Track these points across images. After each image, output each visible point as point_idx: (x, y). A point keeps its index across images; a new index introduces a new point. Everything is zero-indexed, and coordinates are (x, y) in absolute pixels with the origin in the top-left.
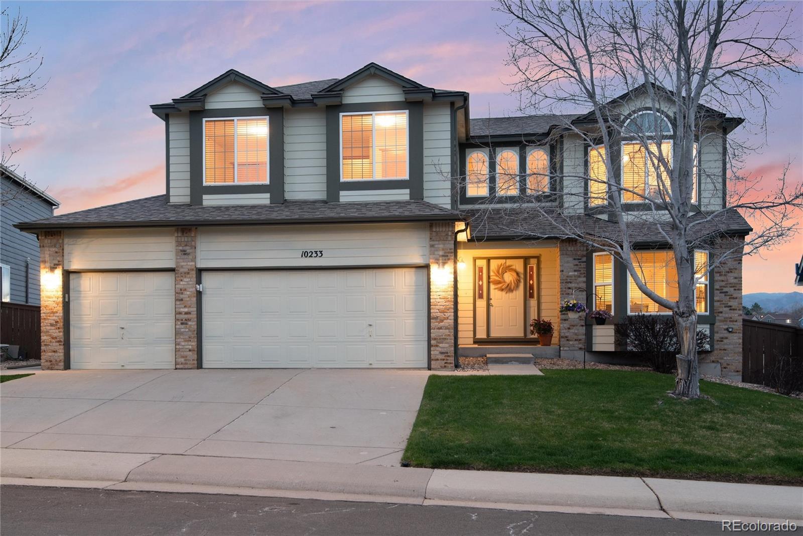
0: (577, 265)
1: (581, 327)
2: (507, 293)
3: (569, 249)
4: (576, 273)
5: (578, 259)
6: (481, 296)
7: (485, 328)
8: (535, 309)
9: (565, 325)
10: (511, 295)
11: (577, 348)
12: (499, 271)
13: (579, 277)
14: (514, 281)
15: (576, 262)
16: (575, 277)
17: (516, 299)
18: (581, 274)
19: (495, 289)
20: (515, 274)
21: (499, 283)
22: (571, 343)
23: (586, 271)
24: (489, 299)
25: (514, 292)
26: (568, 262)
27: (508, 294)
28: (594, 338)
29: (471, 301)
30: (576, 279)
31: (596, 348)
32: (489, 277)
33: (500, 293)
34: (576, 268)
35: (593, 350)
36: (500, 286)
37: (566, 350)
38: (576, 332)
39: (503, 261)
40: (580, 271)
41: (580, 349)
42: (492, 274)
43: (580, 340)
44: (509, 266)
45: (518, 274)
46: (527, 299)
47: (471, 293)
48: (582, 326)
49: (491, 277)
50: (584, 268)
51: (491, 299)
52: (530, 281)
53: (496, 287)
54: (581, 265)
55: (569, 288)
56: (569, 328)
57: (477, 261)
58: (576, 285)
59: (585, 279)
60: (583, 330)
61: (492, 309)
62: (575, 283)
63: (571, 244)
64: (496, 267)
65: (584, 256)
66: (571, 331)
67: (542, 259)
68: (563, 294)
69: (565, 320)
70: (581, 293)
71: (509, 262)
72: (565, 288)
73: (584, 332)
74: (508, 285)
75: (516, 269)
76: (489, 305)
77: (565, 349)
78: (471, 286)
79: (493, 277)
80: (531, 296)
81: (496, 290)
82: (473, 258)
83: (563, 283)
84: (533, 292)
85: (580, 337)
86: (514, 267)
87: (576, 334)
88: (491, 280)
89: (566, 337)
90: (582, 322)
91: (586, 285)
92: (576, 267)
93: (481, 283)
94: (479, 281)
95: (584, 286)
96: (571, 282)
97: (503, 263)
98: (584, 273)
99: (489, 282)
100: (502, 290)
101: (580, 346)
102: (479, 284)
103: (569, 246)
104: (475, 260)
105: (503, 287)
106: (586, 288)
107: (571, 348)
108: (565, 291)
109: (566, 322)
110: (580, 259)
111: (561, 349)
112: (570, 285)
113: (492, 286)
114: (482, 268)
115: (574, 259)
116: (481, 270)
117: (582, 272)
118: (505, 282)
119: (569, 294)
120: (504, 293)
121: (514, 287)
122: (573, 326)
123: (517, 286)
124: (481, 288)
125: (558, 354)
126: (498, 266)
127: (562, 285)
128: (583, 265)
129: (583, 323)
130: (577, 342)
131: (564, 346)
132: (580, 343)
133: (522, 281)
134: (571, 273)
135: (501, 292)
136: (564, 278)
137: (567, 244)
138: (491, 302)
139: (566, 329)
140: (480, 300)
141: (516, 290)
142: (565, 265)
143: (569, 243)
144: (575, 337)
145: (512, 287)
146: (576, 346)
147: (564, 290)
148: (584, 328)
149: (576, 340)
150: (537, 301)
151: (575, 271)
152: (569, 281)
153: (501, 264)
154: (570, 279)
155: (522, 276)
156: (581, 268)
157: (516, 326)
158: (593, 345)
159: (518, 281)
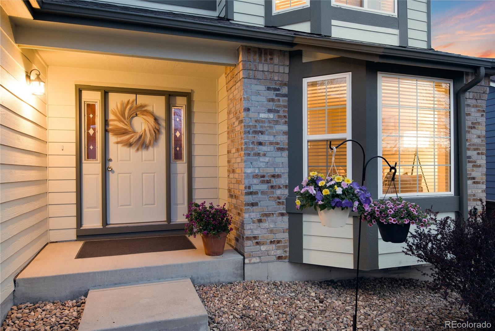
0: (272, 100)
1: (280, 218)
2: (138, 150)
3: (260, 67)
4: (271, 116)
5: (276, 90)
6: (91, 155)
7: (99, 209)
8: (183, 177)
9: (253, 215)
10: (145, 154)
11: (274, 258)
12: (124, 113)
13: (277, 122)
14: (150, 130)
15: (272, 94)
16: (269, 122)
17: (154, 160)
18: (279, 117)
19: (118, 143)
20: (151, 120)
21: (124, 132)
22: (263, 248)
23: (288, 112)
24: (106, 160)
25: (151, 149)
26: (258, 93)
27: (140, 152)
28: (305, 239)
29: (73, 161)
30: (270, 127)
31: (309, 258)
32: (106, 122)
33: (126, 149)
34: (271, 105)
35: (304, 262)
36: (126, 137)
37: (254, 263)
38: (272, 226)
39: (132, 97)
40: (278, 112)
41: (280, 258)
42: (111, 117)
43: (279, 242)
44: (142, 106)
45: (156, 120)
46: (172, 162)
47: (72, 149)
48: (282, 214)
49: (110, 123)
50: (285, 106)
51: (110, 160)
52: (175, 132)
53: (119, 139)
54: (279, 100)
55: (260, 144)
56: (260, 221)
57: (84, 93)
58: (271, 138)
59: (285, 128)
60: (284, 222)
61: (112, 177)
62: (269, 134)
63: (263, 58)
64: (119, 106)
65: (285, 84)
66: (265, 225)
67: (195, 98)
68: (249, 155)
69: (253, 205)
70: (279, 153)
71: (142, 99)
72: (253, 143)
73: (286, 225)
74: (141, 137)
75: (153, 112)
76: (106, 170)
77: (254, 260)
78: (72, 137)
79: (114, 123)
80: (178, 156)
81: (120, 145)
82: (76, 85)
83: (249, 132)
84: (180, 150)
85: (279, 236)
86: (149, 108)
87: (272, 231)
88: (110, 127)
89: (255, 238)
90: (281, 207)
91: (289, 138)
92: (271, 103)
93: (91, 132)
94: (89, 128)
95: (283, 139)
96: (262, 133)
97: (131, 101)
98: (285, 116)
99: (106, 131)
100: (130, 145)
101: (279, 253)
102: (88, 133)
103: (260, 62)
104: (79, 90)
105: (131, 140)
106: (289, 144)
107: (264, 259)
108: (253, 149)
109: (254, 208)
110: (278, 90)
111: (247, 261)
112: (261, 138)
113: (112, 139)
114: (94, 105)
115: (269, 89)
116: (91, 108)
117: (281, 113)
118: (134, 132)
119: (259, 155)
120: (133, 150)
121: (150, 141)
122: (267, 215)
123: (156, 139)
124: (91, 139)
125: (240, 272)
126: (122, 104)
127: (247, 138)
128: (284, 101)
129: (282, 209)
130: (274, 246)
131: (251, 256)
132: (278, 248)
133: (163, 131)
134: (262, 116)
135: (128, 149)
136: (251, 124)
137: (257, 57)
138: (111, 165)
139: (254, 222)
140: (91, 161)
141: (153, 146)
142: (254, 98)
143: (260, 56)
144: (271, 237)
145: (147, 141)
146: (272, 253)
147: (251, 146)
148: (286, 219)
149: (271, 242)
150: (186, 164)
151: (270, 111)
152: (259, 129)
153: (128, 102)
154: (261, 127)
155: (163, 124)
156: (279, 106)
157: (154, 204)
158: (305, 253)
159: (157, 132)
